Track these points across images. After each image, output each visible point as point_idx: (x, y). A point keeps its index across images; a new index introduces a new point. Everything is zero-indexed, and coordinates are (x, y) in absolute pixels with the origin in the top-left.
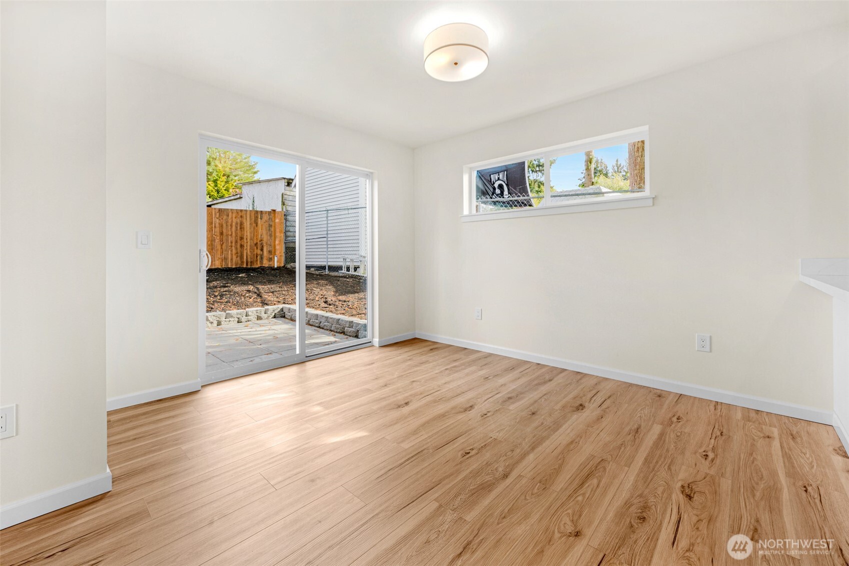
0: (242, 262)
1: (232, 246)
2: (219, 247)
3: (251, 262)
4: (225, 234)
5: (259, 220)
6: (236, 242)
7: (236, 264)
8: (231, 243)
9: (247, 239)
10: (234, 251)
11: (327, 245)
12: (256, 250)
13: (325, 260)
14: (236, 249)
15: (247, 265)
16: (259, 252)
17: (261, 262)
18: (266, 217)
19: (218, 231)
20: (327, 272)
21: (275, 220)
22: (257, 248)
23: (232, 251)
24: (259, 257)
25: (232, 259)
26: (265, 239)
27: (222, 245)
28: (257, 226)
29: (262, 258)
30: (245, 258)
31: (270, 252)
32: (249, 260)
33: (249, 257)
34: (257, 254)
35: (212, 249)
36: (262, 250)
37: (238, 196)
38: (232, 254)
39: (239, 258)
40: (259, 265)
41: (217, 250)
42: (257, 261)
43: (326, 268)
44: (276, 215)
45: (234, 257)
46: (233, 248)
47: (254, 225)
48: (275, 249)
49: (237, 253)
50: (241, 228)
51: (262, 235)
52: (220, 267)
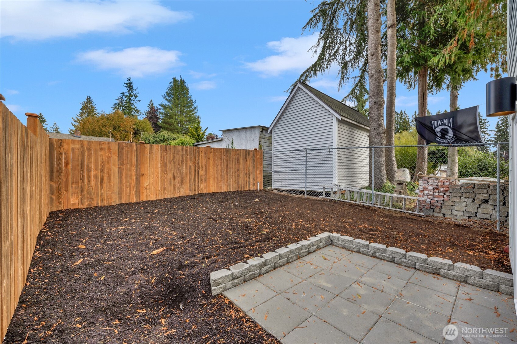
0: (239, 187)
1: (233, 176)
2: (226, 177)
3: (244, 187)
4: (229, 167)
5: (248, 156)
6: (235, 173)
7: (235, 188)
8: (233, 173)
9: (241, 170)
10: (234, 179)
11: (306, 175)
12: (246, 178)
13: (304, 186)
14: (235, 177)
15: (241, 189)
16: (248, 179)
17: (249, 187)
18: (251, 154)
19: (225, 165)
20: (305, 196)
21: (256, 156)
22: (247, 177)
23: (233, 179)
24: (248, 183)
25: (233, 185)
26: (251, 170)
27: (227, 175)
28: (246, 160)
29: (249, 184)
30: (240, 184)
31: (254, 179)
32: (242, 185)
33: (242, 183)
34: (247, 181)
35: (222, 178)
36: (249, 178)
37: (221, 139)
38: (233, 182)
39: (237, 184)
40: (248, 189)
41: (225, 179)
42: (246, 185)
43: (305, 193)
44: (257, 152)
45: (234, 183)
46: (234, 177)
47: (245, 160)
48: (257, 177)
49: (236, 181)
50: (238, 163)
51: (249, 167)
52: (226, 191)
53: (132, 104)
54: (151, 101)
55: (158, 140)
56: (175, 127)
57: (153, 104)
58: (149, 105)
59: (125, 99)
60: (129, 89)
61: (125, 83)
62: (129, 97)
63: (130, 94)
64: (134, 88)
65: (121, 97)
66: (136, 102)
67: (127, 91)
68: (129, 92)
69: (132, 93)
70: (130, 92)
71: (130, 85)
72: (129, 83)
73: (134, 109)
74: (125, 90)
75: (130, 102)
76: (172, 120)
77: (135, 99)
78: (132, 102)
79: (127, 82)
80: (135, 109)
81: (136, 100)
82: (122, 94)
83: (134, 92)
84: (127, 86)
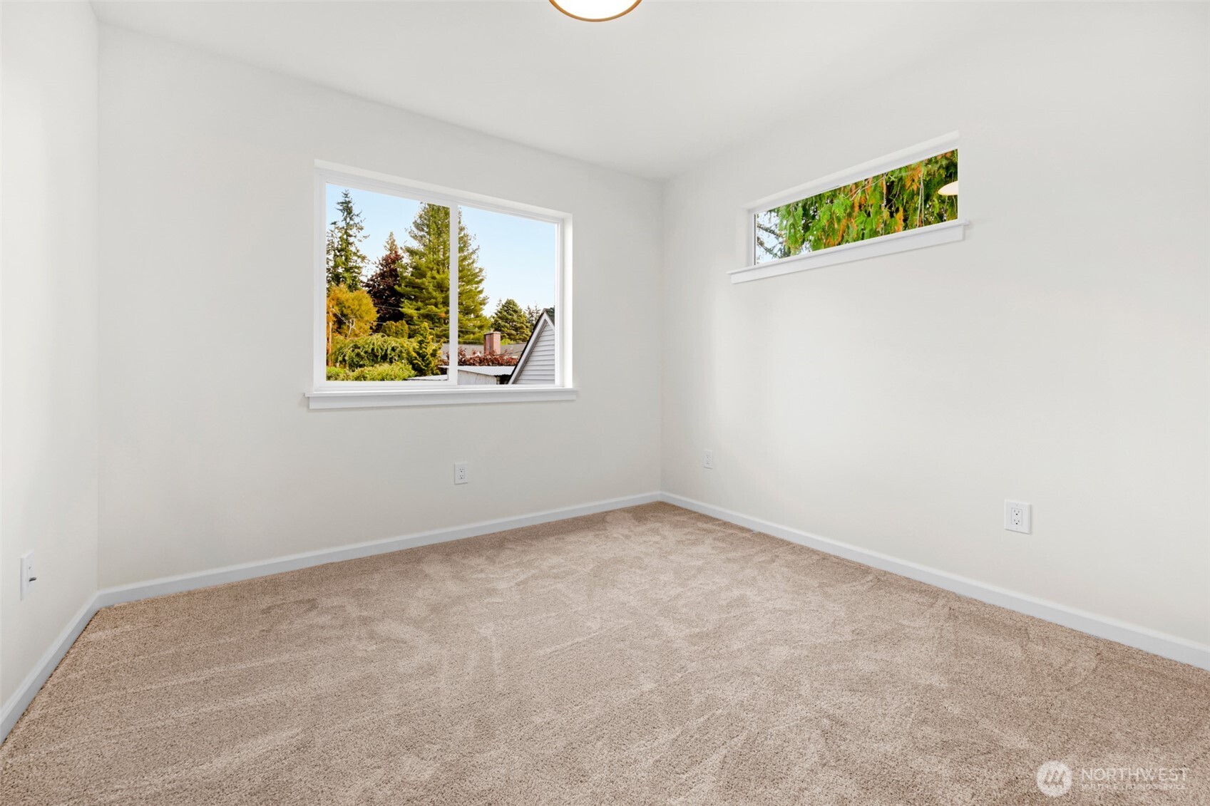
53: (351, 244)
54: (391, 234)
55: (362, 353)
56: (430, 293)
57: (394, 241)
58: (387, 242)
59: (340, 235)
60: (346, 213)
61: (338, 203)
62: (346, 229)
63: (348, 224)
64: (355, 211)
65: (332, 231)
66: (360, 239)
67: (342, 218)
68: (345, 219)
69: (352, 222)
70: (348, 220)
71: (348, 207)
72: (346, 203)
73: (355, 254)
74: (339, 217)
75: (347, 240)
76: (424, 279)
77: (357, 234)
78: (351, 239)
79: (342, 200)
80: (358, 254)
81: (360, 235)
82: (333, 225)
83: (356, 220)
84: (341, 208)
